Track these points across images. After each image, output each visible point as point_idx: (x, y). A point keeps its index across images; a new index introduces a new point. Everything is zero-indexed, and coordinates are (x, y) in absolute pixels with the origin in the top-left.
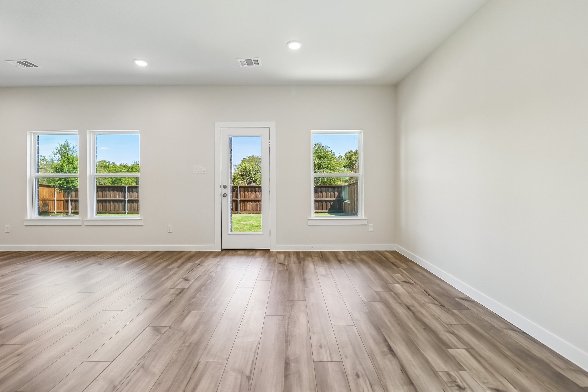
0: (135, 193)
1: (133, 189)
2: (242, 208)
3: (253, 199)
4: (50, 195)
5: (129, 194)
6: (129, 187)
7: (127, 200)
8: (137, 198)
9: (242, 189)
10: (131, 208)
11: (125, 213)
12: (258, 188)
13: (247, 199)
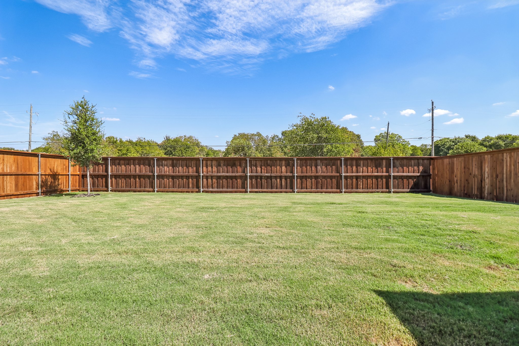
0: (166, 167)
1: (163, 162)
2: (298, 186)
3: (313, 174)
4: (63, 168)
5: (158, 168)
6: (158, 159)
7: (157, 175)
8: (168, 173)
9: (299, 162)
10: (160, 184)
11: (154, 191)
12: (319, 160)
13: (305, 174)
